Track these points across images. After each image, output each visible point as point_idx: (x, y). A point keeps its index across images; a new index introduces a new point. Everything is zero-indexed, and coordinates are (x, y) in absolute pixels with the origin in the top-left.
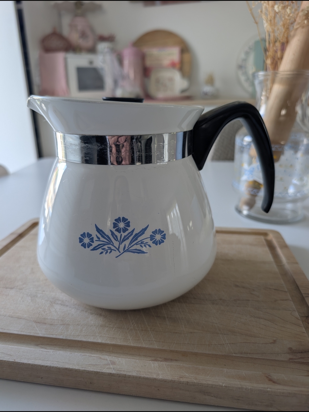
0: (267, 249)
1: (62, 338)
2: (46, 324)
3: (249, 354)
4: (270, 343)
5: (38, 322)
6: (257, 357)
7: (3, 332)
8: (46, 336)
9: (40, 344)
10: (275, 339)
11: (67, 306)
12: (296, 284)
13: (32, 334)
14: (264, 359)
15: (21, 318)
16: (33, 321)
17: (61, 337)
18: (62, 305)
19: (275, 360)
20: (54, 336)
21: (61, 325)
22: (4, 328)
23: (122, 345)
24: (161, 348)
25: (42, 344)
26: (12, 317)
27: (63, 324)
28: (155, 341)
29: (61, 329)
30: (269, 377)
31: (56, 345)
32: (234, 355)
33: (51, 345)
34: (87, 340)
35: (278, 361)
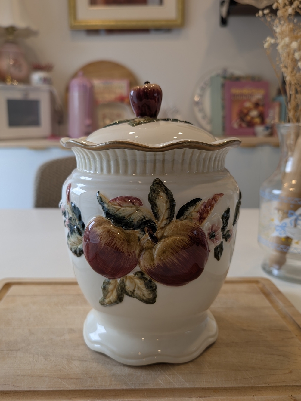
0: (262, 296)
1: (95, 389)
2: (71, 378)
3: (272, 383)
4: (288, 373)
5: (64, 378)
6: (280, 385)
7: (30, 390)
8: (77, 389)
9: (72, 398)
10: (290, 369)
11: (86, 361)
12: (297, 324)
13: (61, 389)
14: (286, 386)
15: (42, 376)
16: (57, 377)
17: (93, 388)
18: (80, 360)
19: (295, 386)
20: (86, 389)
21: (88, 378)
22: (29, 387)
23: (156, 388)
24: (194, 387)
25: (74, 398)
26: (32, 376)
27: (90, 377)
28: (185, 382)
29: (90, 381)
30: (294, 398)
31: (88, 397)
32: (260, 385)
33: (84, 397)
34: (121, 388)
35: (298, 386)
